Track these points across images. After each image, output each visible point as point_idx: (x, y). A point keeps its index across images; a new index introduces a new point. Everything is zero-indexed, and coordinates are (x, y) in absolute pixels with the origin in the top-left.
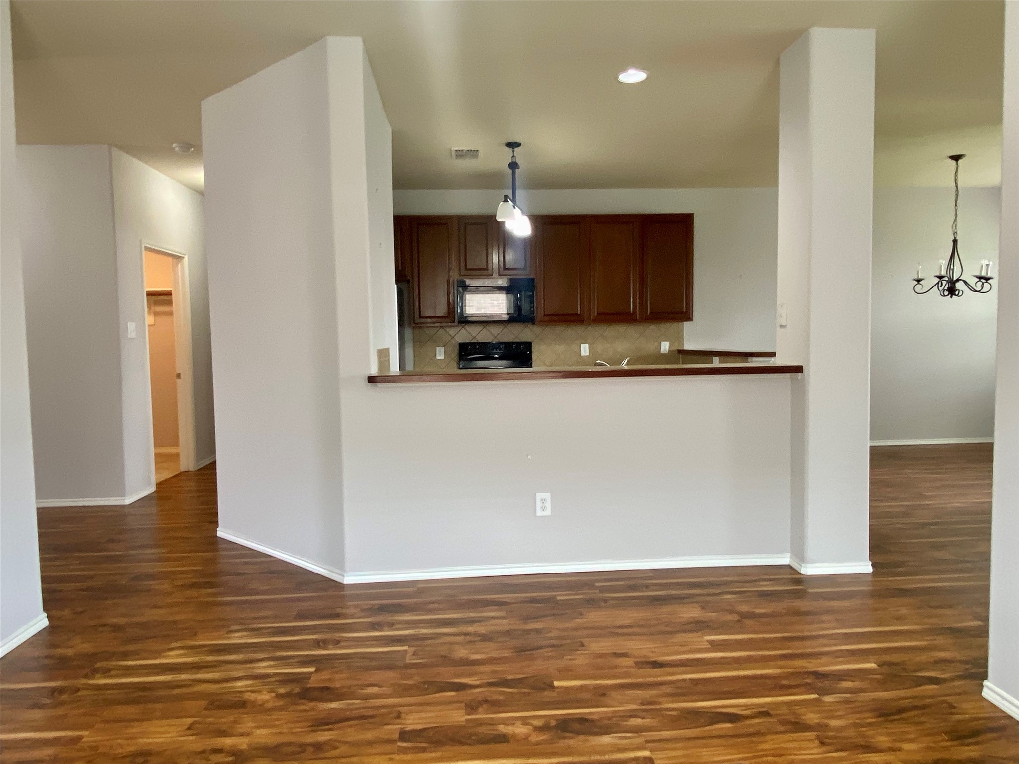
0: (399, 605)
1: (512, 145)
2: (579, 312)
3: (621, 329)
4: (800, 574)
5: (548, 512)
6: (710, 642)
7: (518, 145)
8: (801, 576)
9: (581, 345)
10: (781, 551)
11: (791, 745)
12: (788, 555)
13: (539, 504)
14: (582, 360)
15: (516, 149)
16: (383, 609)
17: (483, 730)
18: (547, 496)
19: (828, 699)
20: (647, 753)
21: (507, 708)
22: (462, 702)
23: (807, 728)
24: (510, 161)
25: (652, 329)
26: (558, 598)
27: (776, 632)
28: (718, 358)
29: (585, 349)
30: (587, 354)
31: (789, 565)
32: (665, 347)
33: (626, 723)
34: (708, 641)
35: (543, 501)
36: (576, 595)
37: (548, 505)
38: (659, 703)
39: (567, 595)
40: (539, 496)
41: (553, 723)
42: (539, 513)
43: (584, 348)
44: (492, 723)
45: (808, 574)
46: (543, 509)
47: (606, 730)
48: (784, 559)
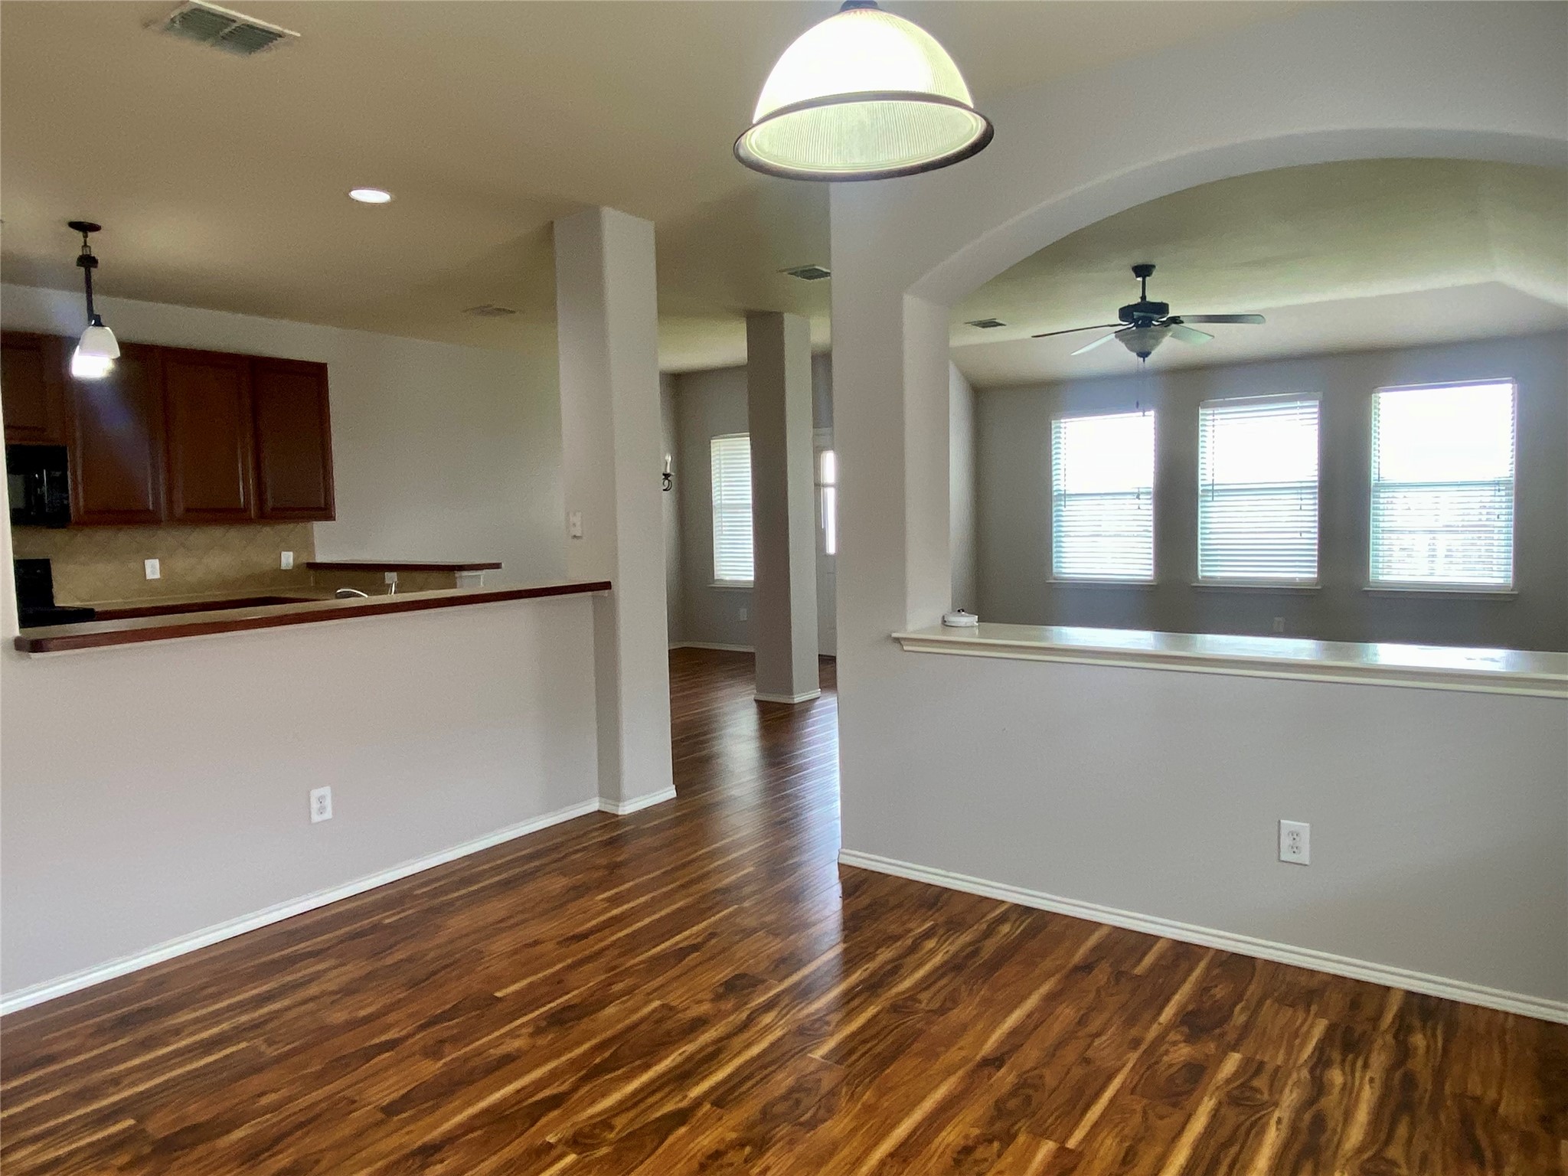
0: (146, 1010)
1: (85, 228)
2: (151, 507)
3: (216, 533)
4: (617, 816)
5: (328, 815)
6: (608, 900)
7: (95, 228)
8: (620, 818)
9: (146, 561)
10: (586, 798)
11: (758, 945)
12: (597, 799)
13: (315, 806)
14: (150, 586)
15: (90, 234)
16: (124, 1023)
17: (477, 1061)
18: (326, 791)
19: (746, 904)
20: (656, 1004)
21: (478, 1035)
22: (414, 1054)
23: (755, 931)
24: (81, 254)
25: (267, 533)
26: (387, 921)
27: (649, 873)
28: (395, 574)
29: (153, 569)
30: (157, 576)
31: (599, 811)
32: (288, 559)
33: (611, 991)
34: (601, 900)
35: (321, 800)
36: (403, 911)
37: (328, 802)
38: (622, 965)
39: (394, 914)
40: (315, 794)
41: (544, 1024)
42: (316, 818)
43: (153, 566)
44: (478, 1053)
45: (626, 813)
46: (321, 811)
47: (602, 1004)
48: (594, 805)
